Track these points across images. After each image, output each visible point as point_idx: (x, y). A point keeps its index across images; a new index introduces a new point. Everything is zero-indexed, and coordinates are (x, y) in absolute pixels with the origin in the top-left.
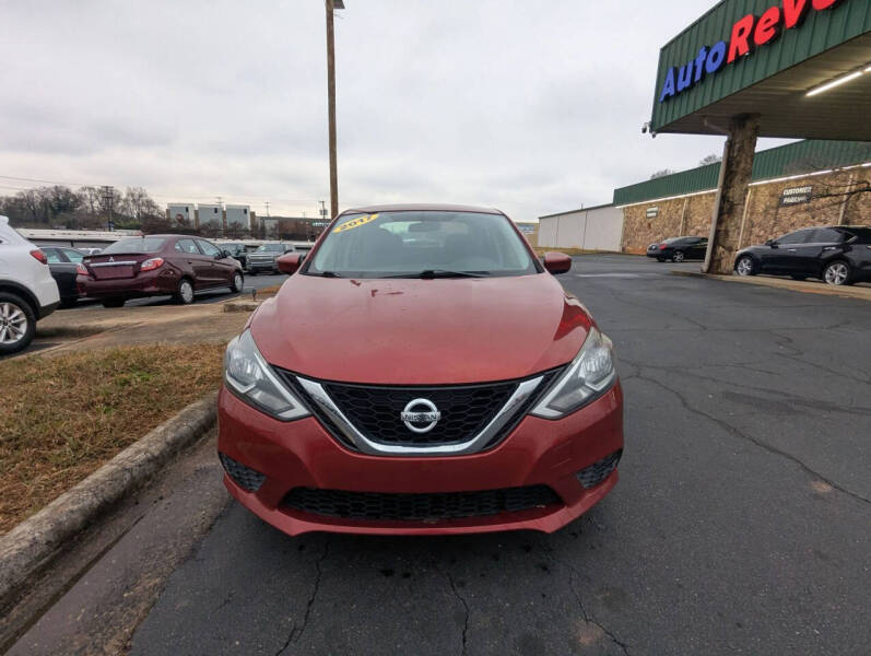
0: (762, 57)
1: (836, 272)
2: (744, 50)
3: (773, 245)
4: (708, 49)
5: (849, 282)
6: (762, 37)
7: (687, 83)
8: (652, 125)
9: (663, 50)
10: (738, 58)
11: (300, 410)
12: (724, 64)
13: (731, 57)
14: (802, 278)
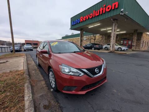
0: (84, 22)
1: (93, 48)
2: (82, 21)
3: (86, 45)
4: (77, 20)
5: (94, 50)
6: (84, 20)
7: (75, 23)
8: (71, 28)
9: (71, 18)
10: (81, 22)
11: (82, 74)
12: (80, 22)
13: (81, 21)
14: (89, 49)
